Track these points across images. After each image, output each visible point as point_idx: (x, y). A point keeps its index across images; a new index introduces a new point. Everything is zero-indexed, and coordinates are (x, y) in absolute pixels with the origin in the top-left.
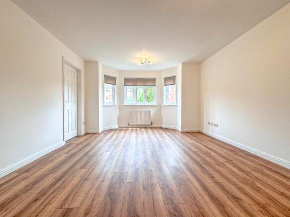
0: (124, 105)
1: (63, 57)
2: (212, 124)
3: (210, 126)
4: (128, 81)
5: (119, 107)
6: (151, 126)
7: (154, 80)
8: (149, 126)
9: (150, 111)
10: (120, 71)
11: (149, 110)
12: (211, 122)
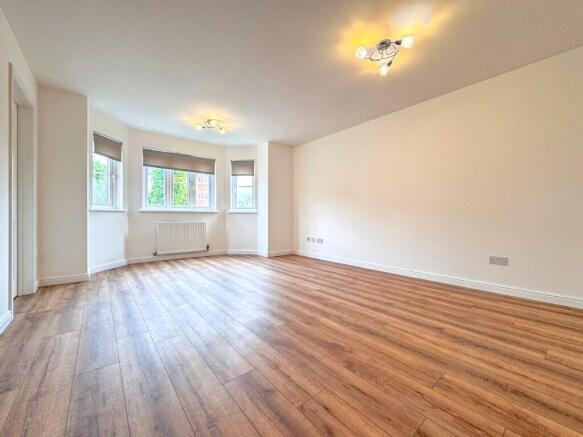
0: (144, 209)
1: (10, 65)
2: (314, 240)
3: (311, 243)
4: (151, 156)
5: (130, 215)
6: (207, 254)
7: (210, 163)
8: (203, 254)
9: (204, 224)
10: (134, 131)
11: (203, 221)
12: (312, 236)
